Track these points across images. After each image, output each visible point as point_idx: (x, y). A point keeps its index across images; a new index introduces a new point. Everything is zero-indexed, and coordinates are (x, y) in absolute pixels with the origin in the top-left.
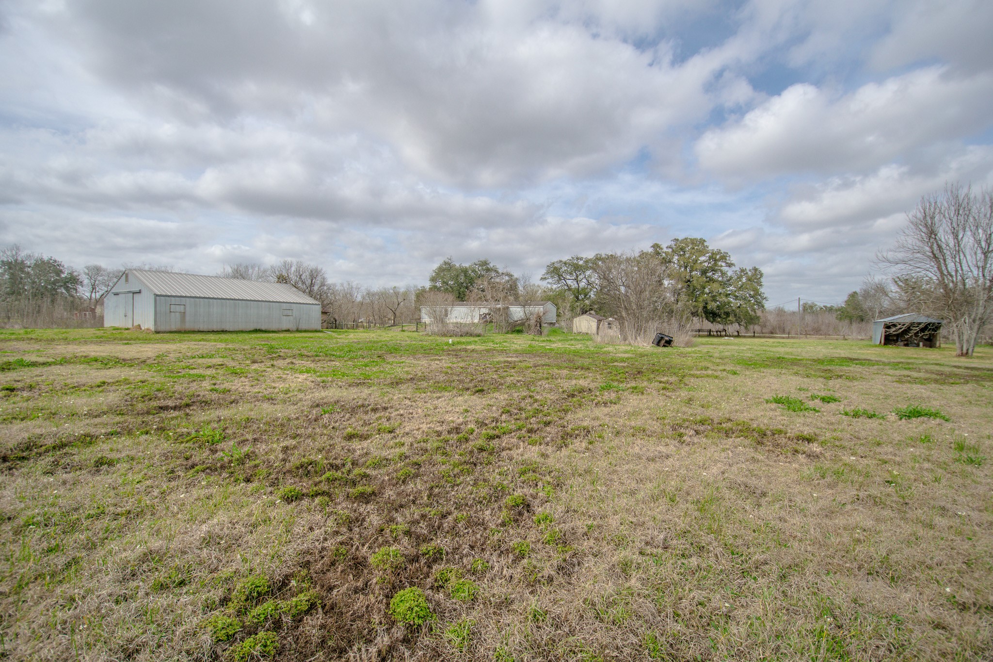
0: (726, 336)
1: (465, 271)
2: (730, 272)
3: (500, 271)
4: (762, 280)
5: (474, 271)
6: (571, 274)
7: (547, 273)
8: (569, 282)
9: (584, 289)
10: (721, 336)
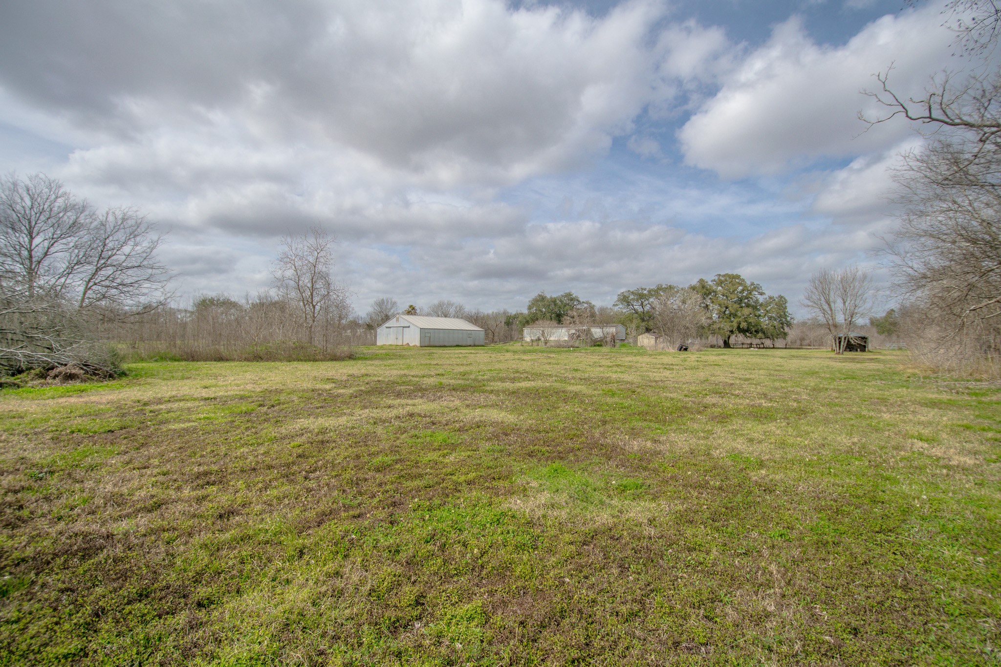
0: (763, 348)
1: (554, 301)
2: (761, 299)
3: (581, 300)
4: (787, 305)
5: (561, 301)
6: (637, 301)
7: (618, 301)
8: (636, 307)
9: (648, 312)
10: (760, 348)
